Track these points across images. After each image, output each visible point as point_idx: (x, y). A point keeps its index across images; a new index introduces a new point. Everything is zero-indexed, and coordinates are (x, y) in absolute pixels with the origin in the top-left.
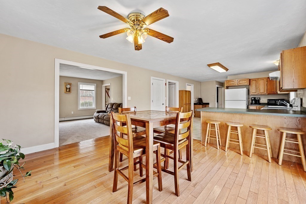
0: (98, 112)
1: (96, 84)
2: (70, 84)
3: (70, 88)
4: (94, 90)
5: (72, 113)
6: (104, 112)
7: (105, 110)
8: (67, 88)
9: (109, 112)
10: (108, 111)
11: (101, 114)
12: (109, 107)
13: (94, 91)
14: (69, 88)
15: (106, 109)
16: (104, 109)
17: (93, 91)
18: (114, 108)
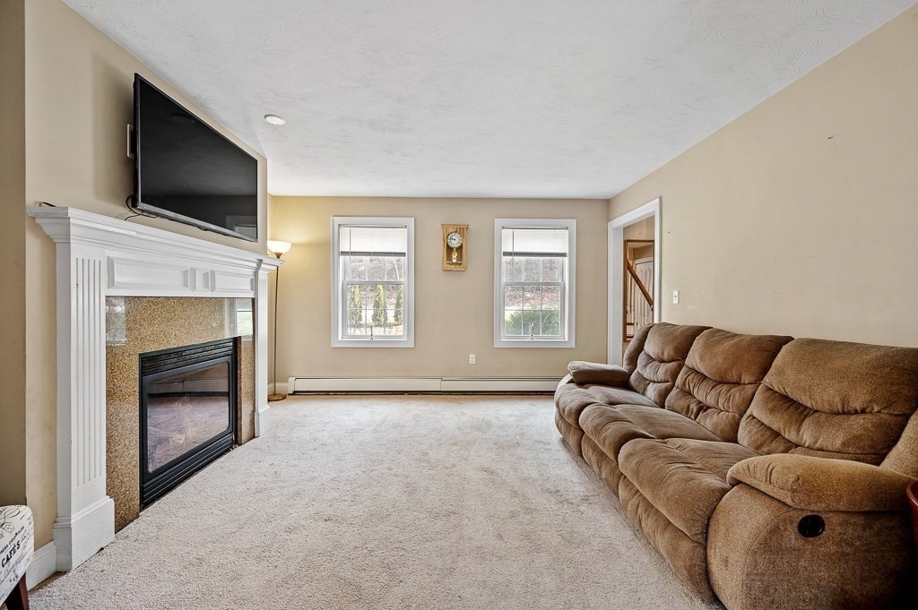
0: (584, 379)
1: (574, 222)
2: (462, 230)
3: (460, 249)
4: (563, 255)
5: (472, 359)
6: (619, 380)
7: (624, 368)
8: (449, 249)
9: (652, 391)
10: (646, 382)
11: (597, 393)
12: (651, 348)
13: (566, 259)
14: (457, 249)
15: (633, 360)
16: (616, 363)
17: (560, 258)
18: (693, 370)
